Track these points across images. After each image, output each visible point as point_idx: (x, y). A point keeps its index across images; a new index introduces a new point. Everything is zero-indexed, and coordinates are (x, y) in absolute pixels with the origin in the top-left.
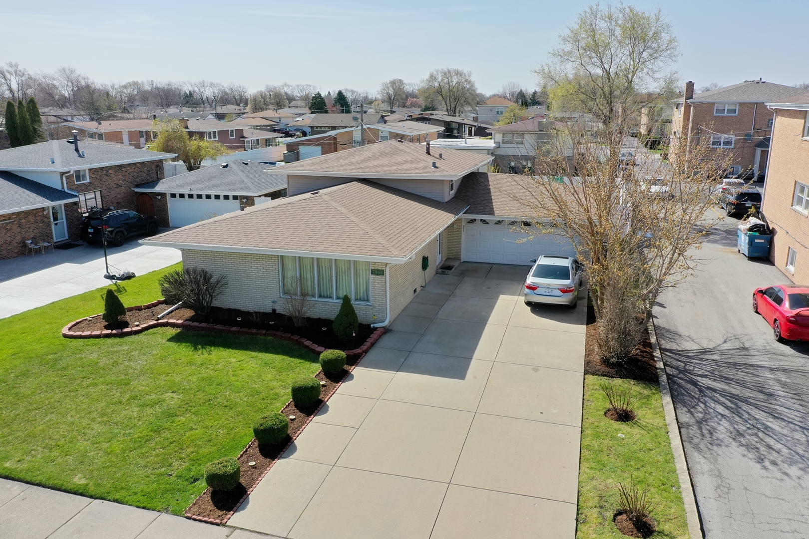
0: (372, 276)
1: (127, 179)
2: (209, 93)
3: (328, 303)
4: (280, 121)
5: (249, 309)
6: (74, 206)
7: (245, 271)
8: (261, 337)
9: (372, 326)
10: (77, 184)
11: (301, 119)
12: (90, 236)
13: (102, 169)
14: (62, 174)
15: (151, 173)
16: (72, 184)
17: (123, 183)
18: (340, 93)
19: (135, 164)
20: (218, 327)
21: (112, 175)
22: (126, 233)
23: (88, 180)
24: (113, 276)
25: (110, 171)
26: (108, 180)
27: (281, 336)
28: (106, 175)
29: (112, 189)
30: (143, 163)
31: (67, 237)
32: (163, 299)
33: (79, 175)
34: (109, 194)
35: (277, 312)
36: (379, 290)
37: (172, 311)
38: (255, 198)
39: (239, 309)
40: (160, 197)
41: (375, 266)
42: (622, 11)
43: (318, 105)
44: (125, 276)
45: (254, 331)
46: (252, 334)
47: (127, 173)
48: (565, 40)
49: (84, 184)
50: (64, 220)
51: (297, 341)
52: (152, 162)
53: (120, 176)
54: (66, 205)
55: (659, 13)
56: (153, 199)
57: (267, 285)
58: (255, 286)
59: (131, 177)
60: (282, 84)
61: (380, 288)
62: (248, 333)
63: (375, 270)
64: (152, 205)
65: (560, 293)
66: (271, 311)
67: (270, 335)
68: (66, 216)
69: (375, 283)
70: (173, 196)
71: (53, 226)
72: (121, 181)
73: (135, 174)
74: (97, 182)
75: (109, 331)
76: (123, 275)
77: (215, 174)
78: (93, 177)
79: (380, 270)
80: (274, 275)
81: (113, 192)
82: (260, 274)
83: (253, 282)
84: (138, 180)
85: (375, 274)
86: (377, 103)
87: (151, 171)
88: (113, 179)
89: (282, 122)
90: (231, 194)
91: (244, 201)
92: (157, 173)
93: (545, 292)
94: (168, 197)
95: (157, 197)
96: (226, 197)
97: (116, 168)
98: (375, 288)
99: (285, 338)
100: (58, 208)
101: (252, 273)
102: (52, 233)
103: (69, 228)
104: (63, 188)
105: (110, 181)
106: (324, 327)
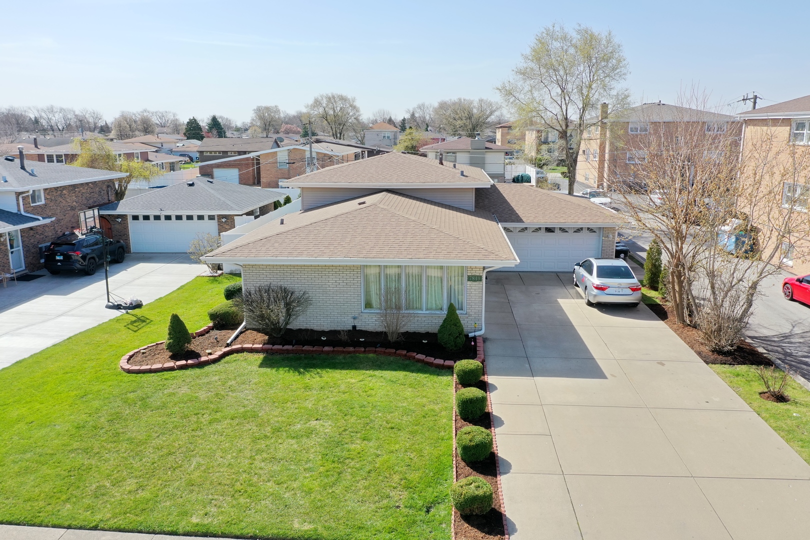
0: (469, 283)
1: (80, 201)
2: (57, 119)
3: (418, 315)
4: (162, 146)
5: (324, 328)
6: (30, 231)
7: (321, 286)
8: (361, 355)
9: (470, 335)
10: (32, 206)
11: (182, 145)
12: (59, 264)
13: (56, 189)
14: (18, 194)
15: (102, 194)
16: (28, 206)
17: (77, 206)
18: (214, 119)
19: (87, 184)
20: (306, 348)
21: (66, 196)
22: (97, 260)
23: (43, 202)
24: (118, 305)
25: (64, 191)
26: (63, 201)
27: (385, 352)
28: (61, 195)
29: (67, 212)
30: (94, 183)
31: (24, 268)
32: (211, 324)
33: (34, 197)
34: (64, 217)
35: (357, 329)
36: (476, 297)
37: (237, 337)
38: (235, 217)
39: (312, 328)
40: (120, 220)
41: (472, 272)
42: (579, 32)
43: (193, 130)
44: (134, 304)
45: (351, 349)
46: (349, 353)
47: (80, 194)
48: (526, 58)
49: (39, 206)
50: (21, 248)
51: (405, 355)
52: (103, 182)
53: (74, 197)
54: (22, 231)
55: (610, 35)
56: (111, 222)
57: (347, 300)
58: (332, 302)
59: (84, 198)
60: (141, 110)
61: (476, 295)
62: (344, 352)
63: (472, 276)
64: (110, 229)
65: (630, 292)
66: (351, 329)
67: (370, 352)
68: (22, 243)
69: (471, 290)
70: (135, 218)
71: (10, 254)
72: (74, 203)
73: (88, 195)
74: (52, 204)
75: (183, 362)
76: (131, 304)
77: (182, 193)
78: (48, 197)
79: (478, 276)
80: (355, 289)
81: (67, 215)
82: (339, 289)
83: (330, 297)
84: (91, 202)
85: (472, 280)
86: (254, 129)
87: (103, 192)
88: (68, 200)
89: (164, 147)
90: (206, 213)
91: (224, 220)
92: (108, 194)
93: (616, 291)
94: (130, 219)
95: (117, 220)
96: (201, 218)
97: (70, 188)
98: (471, 295)
99: (390, 354)
100: (13, 234)
101: (329, 288)
102: (9, 262)
103: (26, 257)
104: (19, 210)
105: (64, 202)
106: (425, 340)
